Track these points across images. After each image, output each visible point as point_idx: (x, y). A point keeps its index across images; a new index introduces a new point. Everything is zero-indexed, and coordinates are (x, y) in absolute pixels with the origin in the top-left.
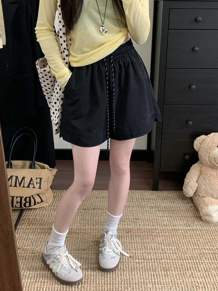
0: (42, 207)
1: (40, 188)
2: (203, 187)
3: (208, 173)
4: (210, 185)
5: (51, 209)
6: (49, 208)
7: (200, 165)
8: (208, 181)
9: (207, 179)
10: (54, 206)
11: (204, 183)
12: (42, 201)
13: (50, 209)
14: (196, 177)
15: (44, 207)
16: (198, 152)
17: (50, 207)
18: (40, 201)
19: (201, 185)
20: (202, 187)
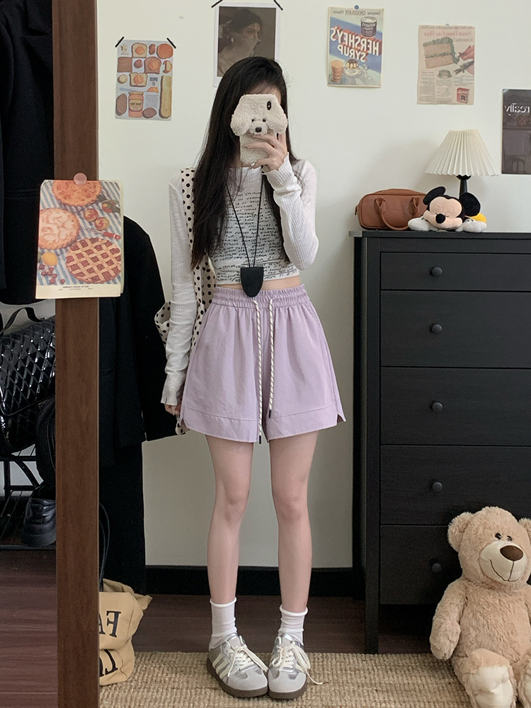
0: (113, 684)
1: (113, 634)
2: (473, 633)
3: (482, 600)
4: (486, 628)
5: (131, 686)
6: (126, 685)
7: (465, 582)
8: (481, 618)
9: (479, 614)
10: (137, 681)
11: (474, 623)
12: (114, 669)
13: (128, 687)
14: (457, 610)
15: (116, 684)
16: (457, 553)
17: (128, 684)
18: (110, 668)
19: (468, 630)
20: (469, 634)
